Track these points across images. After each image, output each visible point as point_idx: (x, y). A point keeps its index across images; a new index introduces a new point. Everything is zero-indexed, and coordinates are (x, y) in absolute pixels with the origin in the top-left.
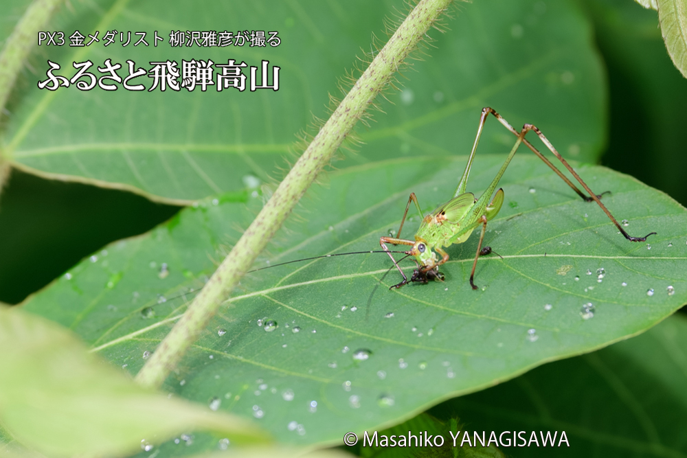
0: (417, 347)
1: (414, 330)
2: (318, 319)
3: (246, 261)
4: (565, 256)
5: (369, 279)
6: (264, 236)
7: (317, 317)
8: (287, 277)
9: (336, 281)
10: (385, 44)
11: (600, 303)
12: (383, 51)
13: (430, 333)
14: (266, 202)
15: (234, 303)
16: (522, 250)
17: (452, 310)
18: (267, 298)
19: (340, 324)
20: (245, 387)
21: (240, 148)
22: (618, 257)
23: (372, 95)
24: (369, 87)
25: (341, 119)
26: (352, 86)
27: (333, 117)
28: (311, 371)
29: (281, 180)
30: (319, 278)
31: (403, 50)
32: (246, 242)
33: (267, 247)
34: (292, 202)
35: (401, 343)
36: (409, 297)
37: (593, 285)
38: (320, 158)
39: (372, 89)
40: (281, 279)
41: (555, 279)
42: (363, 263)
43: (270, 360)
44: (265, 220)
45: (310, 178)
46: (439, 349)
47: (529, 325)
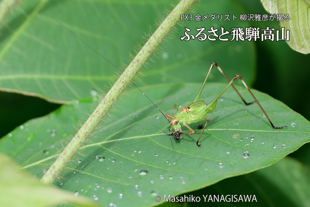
0: (168, 170)
2: (123, 156)
3: (90, 129)
4: (236, 130)
5: (147, 138)
6: (99, 117)
8: (110, 137)
9: (132, 139)
10: (155, 31)
11: (251, 152)
12: (154, 34)
13: (174, 164)
14: (100, 102)
15: (85, 148)
16: (217, 127)
17: (185, 153)
18: (100, 146)
19: (134, 159)
20: (90, 187)
21: (89, 78)
22: (260, 131)
23: (149, 54)
24: (148, 50)
25: (135, 64)
26: (140, 50)
27: (131, 64)
28: (120, 180)
29: (107, 92)
30: (124, 138)
31: (163, 34)
32: (91, 120)
33: (100, 123)
34: (112, 102)
35: (161, 168)
36: (165, 147)
37: (249, 143)
38: (125, 82)
40: (106, 138)
41: (231, 140)
42: (144, 131)
43: (101, 175)
44: (100, 110)
45: (120, 91)
46: (178, 171)
47: (219, 161)
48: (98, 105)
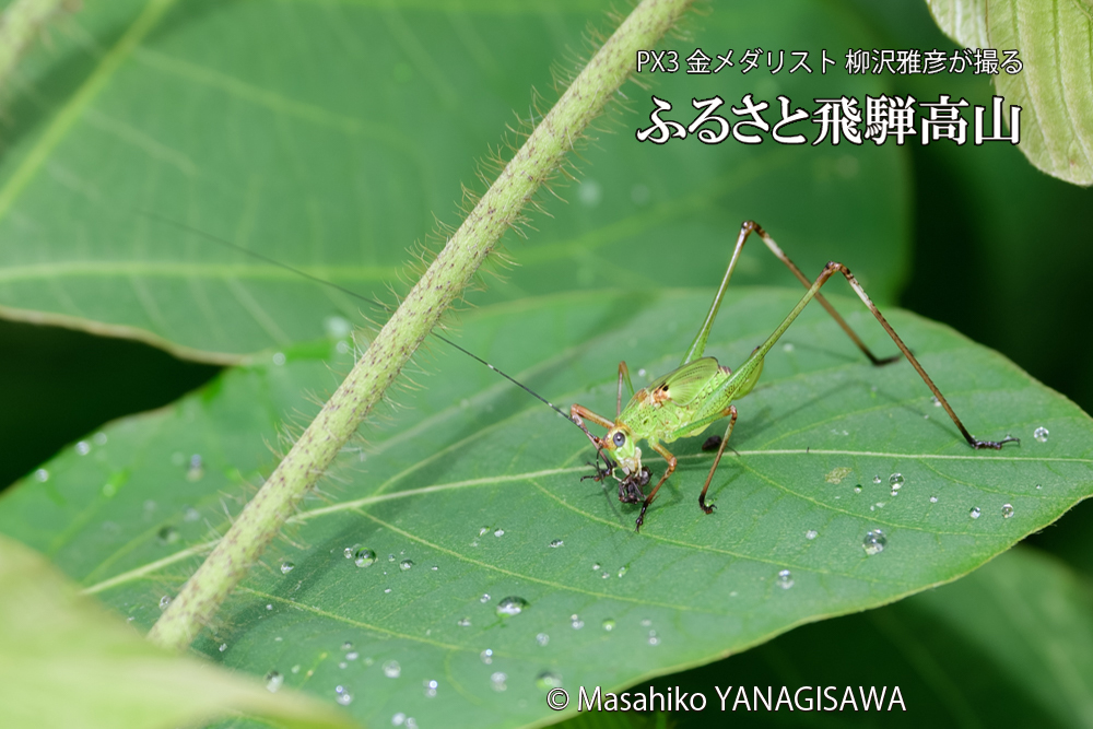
0: (599, 595)
1: (596, 567)
2: (442, 549)
4: (840, 452)
5: (525, 485)
6: (354, 411)
7: (441, 546)
8: (394, 479)
9: (470, 490)
10: (552, 106)
11: (894, 529)
12: (549, 118)
14: (360, 357)
15: (307, 520)
16: (771, 442)
17: (657, 537)
18: (359, 514)
19: (478, 557)
20: (324, 656)
21: (321, 272)
22: (924, 456)
23: (531, 187)
24: (527, 174)
25: (481, 225)
26: (500, 173)
27: (468, 222)
28: (429, 632)
29: (384, 322)
30: (444, 483)
31: (582, 116)
32: (325, 423)
33: (359, 430)
34: (400, 358)
35: (574, 589)
36: (588, 515)
37: (883, 500)
38: (445, 287)
39: (531, 178)
40: (382, 482)
41: (822, 490)
42: (514, 460)
43: (364, 613)
44: (357, 386)
45: (430, 319)
46: (635, 600)
47: (780, 563)
48: (353, 366)
